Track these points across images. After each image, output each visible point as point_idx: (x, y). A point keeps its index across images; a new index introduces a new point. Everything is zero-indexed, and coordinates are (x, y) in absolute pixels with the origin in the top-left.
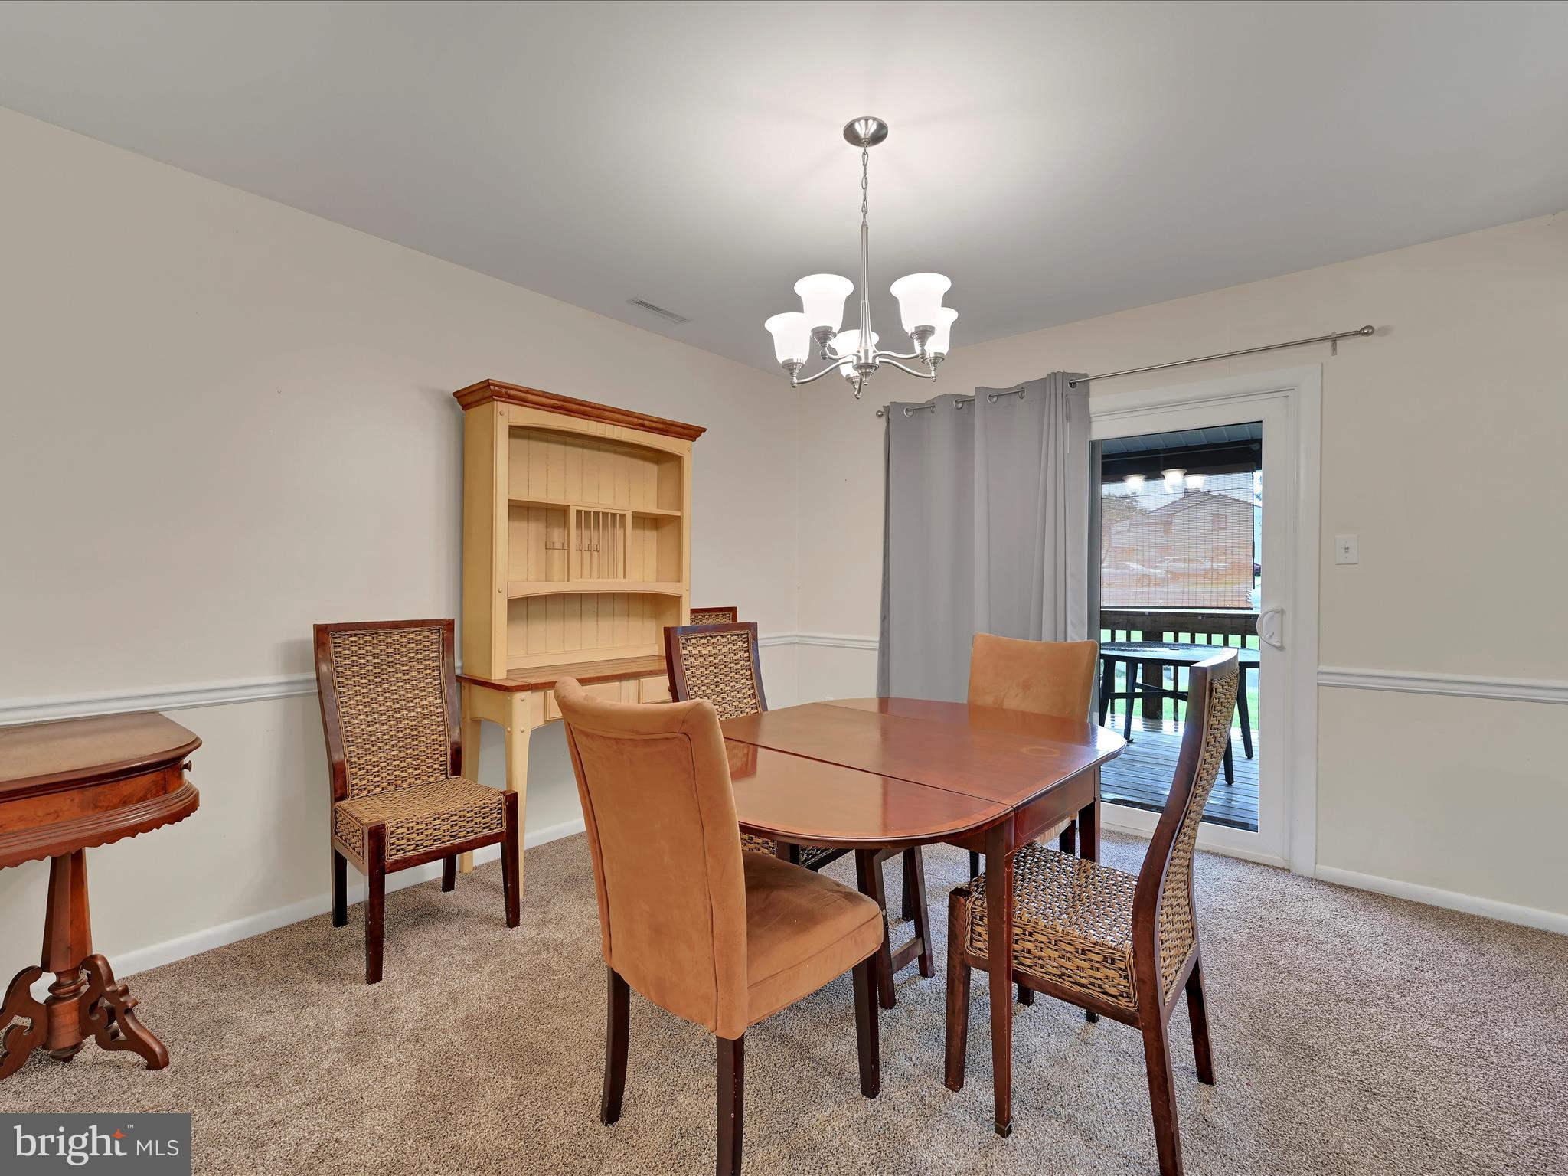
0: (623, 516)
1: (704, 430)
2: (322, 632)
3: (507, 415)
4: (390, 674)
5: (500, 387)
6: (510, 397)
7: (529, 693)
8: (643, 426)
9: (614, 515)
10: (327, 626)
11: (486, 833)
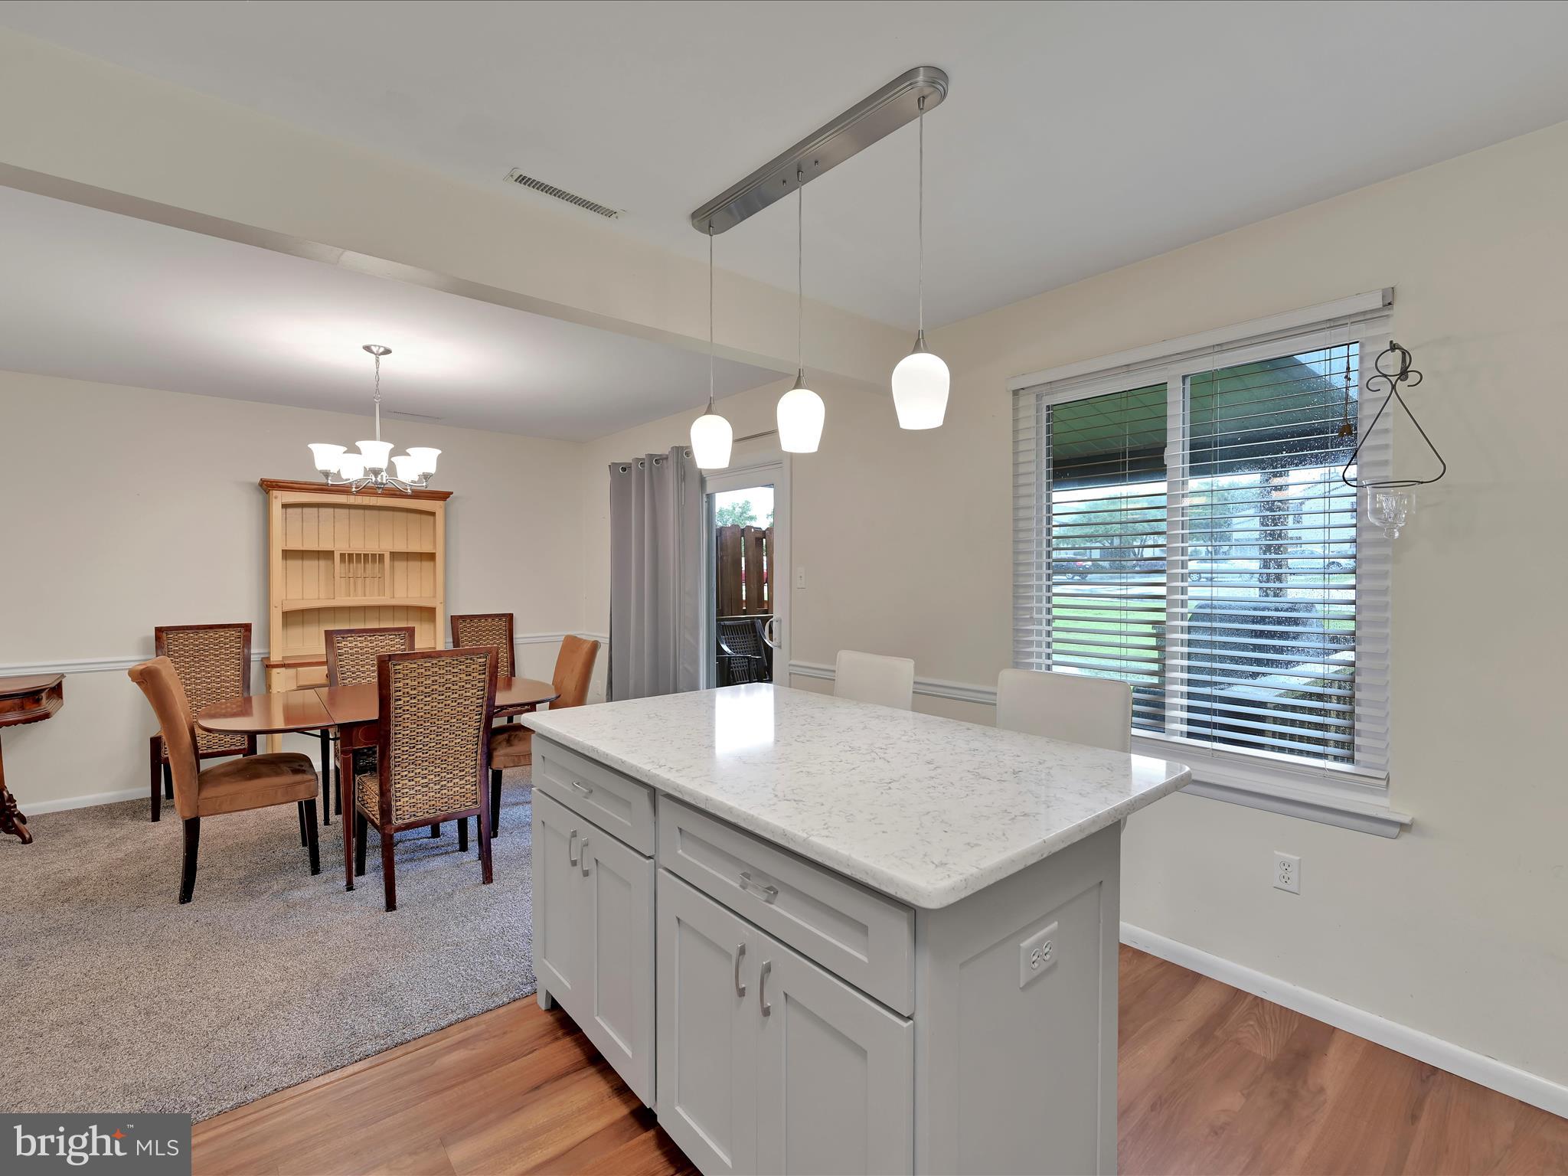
0: (381, 556)
1: (452, 493)
2: (159, 631)
3: (280, 498)
4: (207, 656)
5: (271, 482)
6: (280, 487)
7: (284, 669)
8: (395, 495)
9: (374, 556)
10: (161, 627)
11: (233, 748)
